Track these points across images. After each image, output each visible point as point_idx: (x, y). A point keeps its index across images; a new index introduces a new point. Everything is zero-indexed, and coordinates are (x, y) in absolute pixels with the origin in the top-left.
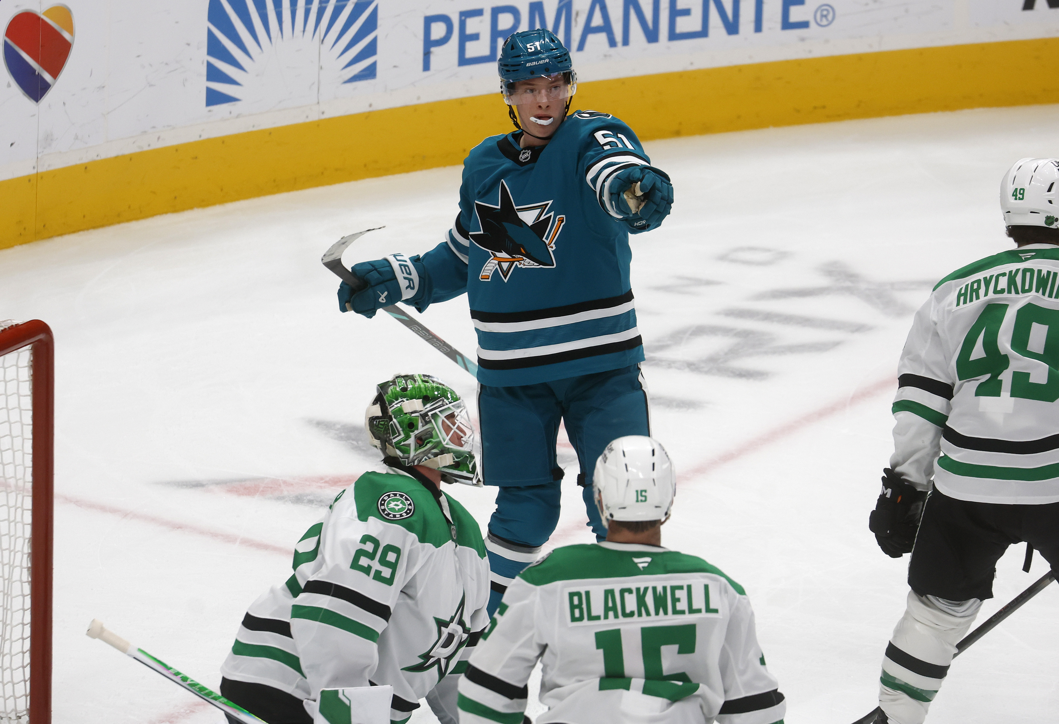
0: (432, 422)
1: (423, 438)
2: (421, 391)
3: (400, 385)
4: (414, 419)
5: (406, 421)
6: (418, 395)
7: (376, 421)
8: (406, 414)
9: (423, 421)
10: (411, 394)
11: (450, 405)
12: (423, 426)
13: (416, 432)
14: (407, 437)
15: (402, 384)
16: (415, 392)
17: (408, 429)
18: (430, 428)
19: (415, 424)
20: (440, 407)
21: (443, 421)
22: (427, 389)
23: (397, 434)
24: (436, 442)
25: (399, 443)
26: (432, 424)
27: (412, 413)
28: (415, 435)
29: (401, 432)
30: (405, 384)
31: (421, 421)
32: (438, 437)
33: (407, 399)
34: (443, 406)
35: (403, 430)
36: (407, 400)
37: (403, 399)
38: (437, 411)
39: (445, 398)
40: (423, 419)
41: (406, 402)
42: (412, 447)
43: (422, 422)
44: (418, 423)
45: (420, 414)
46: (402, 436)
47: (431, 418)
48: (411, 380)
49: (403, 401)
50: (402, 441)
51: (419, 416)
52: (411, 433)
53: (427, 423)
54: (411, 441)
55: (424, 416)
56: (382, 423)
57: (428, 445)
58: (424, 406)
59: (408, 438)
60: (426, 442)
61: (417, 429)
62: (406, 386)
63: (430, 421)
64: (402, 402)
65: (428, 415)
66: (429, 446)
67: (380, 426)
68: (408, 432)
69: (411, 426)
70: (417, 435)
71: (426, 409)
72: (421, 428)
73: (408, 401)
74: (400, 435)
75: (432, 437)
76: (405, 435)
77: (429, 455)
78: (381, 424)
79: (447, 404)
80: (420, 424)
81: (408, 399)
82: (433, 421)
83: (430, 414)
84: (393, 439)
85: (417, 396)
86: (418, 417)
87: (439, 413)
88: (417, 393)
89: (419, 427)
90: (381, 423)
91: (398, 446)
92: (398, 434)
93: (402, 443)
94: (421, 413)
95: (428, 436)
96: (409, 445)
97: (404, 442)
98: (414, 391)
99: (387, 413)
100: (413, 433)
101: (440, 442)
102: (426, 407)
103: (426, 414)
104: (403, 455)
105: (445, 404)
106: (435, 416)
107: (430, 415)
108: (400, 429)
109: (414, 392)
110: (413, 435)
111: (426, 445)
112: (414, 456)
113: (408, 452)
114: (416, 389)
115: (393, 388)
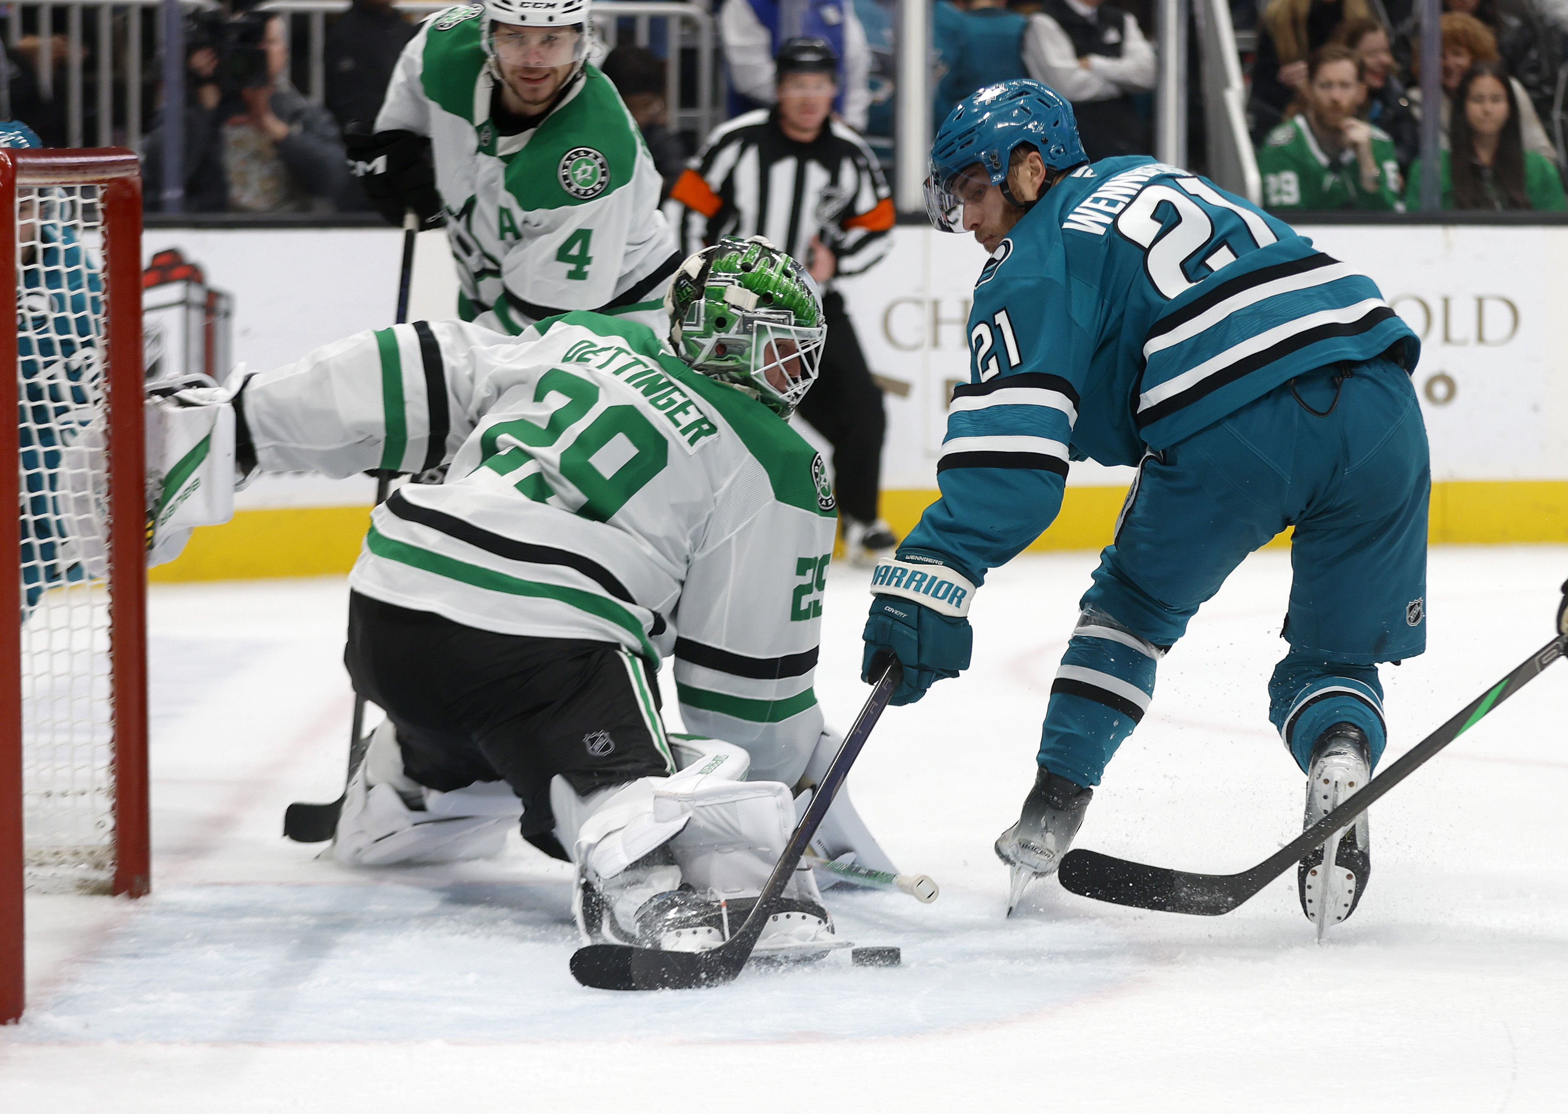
0: (752, 334)
1: (729, 348)
2: (767, 284)
3: (748, 256)
4: (730, 315)
5: (718, 313)
6: (760, 287)
7: (685, 282)
8: (725, 302)
9: (742, 327)
10: (751, 281)
11: (792, 328)
12: (737, 333)
13: (723, 335)
14: (707, 334)
15: (752, 257)
16: (759, 281)
17: (714, 324)
18: (746, 341)
19: (727, 324)
20: (778, 321)
21: (769, 344)
22: (778, 287)
23: (693, 321)
24: (743, 364)
25: (691, 334)
26: (752, 337)
27: (734, 307)
28: (719, 339)
29: (702, 323)
30: (754, 261)
31: (739, 324)
32: (749, 359)
33: (740, 283)
34: (783, 324)
35: (706, 322)
36: (740, 285)
37: (735, 280)
38: (768, 324)
39: (794, 314)
40: (743, 324)
41: (736, 287)
42: (705, 353)
43: (739, 327)
44: (734, 325)
45: (743, 315)
46: (701, 328)
47: (755, 330)
48: (769, 259)
49: (733, 283)
50: (696, 335)
51: (739, 316)
52: (714, 333)
53: (746, 332)
54: (709, 343)
55: (747, 321)
56: (689, 290)
57: (730, 361)
58: (757, 307)
59: (706, 336)
60: (729, 355)
61: (727, 332)
62: (752, 264)
63: (751, 333)
64: (730, 283)
65: (753, 323)
66: (730, 363)
67: (684, 291)
68: (712, 328)
69: (721, 323)
70: (722, 340)
71: (756, 312)
72: (732, 334)
73: (739, 287)
74: (697, 325)
75: (741, 354)
76: (705, 329)
77: (724, 376)
78: (686, 291)
79: (790, 324)
80: (735, 328)
81: (742, 284)
82: (755, 334)
83: (756, 322)
84: (685, 325)
85: (757, 288)
86: (737, 317)
87: (769, 329)
88: (760, 283)
89: (731, 332)
90: (688, 288)
91: (686, 338)
92: (695, 323)
93: (694, 338)
94: (747, 315)
95: (737, 349)
96: (702, 346)
97: (697, 337)
98: (759, 278)
99: (703, 281)
100: (717, 334)
101: (748, 368)
102: (756, 310)
103: (751, 320)
104: (686, 354)
105: (788, 323)
106: (761, 329)
107: (755, 325)
108: (703, 318)
109: (757, 280)
110: (716, 336)
111: (727, 360)
112: (701, 364)
113: (696, 353)
114: (763, 278)
115: (735, 256)
